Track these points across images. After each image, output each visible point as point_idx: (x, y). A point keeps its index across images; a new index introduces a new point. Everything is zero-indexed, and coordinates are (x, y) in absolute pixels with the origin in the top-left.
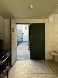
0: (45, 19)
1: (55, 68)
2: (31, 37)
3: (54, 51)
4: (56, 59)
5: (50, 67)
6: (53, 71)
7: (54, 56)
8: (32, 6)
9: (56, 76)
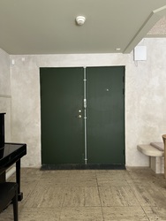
0: (123, 53)
1: (152, 192)
2: (85, 106)
3: (152, 145)
4: (157, 165)
5: (138, 188)
6: (145, 199)
7: (150, 157)
8: (81, 19)
9: (154, 212)
